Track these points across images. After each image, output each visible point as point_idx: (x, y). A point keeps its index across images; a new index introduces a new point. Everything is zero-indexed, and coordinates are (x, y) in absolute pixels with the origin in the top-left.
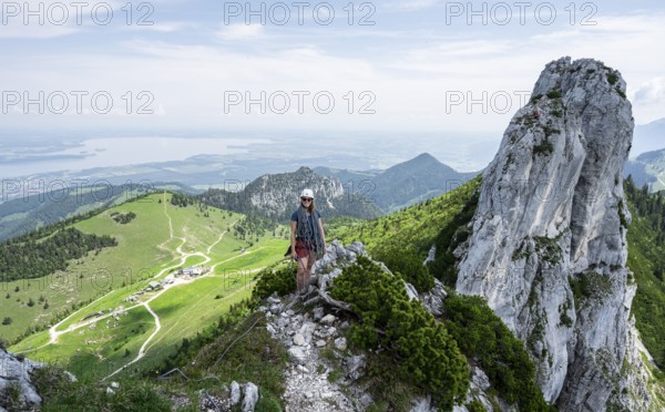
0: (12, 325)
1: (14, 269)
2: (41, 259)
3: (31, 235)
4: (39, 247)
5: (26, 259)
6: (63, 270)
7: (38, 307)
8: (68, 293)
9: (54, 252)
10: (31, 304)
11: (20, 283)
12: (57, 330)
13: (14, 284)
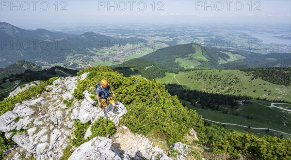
0: (255, 93)
1: (268, 77)
2: (280, 78)
3: (283, 68)
4: (283, 74)
5: (275, 76)
6: (286, 86)
7: (267, 93)
8: (281, 94)
9: (288, 78)
10: (265, 91)
11: (267, 83)
12: (274, 105)
13: (265, 82)
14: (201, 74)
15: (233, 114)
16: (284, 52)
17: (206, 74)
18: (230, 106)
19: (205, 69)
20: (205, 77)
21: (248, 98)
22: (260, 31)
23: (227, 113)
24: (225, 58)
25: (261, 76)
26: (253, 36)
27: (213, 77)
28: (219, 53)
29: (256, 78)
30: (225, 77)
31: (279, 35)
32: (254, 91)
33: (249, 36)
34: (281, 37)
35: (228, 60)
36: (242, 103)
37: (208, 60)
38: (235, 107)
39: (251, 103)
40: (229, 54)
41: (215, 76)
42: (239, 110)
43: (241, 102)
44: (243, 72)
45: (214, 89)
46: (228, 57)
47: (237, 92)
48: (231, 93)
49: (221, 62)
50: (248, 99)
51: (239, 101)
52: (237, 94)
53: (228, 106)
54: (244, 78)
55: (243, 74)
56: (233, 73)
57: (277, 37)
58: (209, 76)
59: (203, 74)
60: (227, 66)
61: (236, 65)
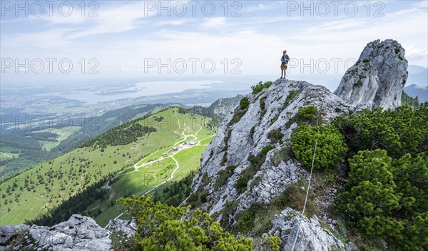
0: (118, 164)
1: (116, 141)
2: (126, 137)
3: (121, 126)
4: (125, 132)
5: (120, 137)
6: (135, 141)
7: (127, 157)
8: (138, 151)
9: (131, 134)
10: (124, 156)
11: (119, 147)
12: (137, 165)
13: (117, 147)
14: (15, 186)
15: (109, 206)
16: (116, 108)
17: (26, 181)
18: (99, 200)
19: (18, 174)
20: (30, 186)
21: (111, 175)
22: (75, 90)
23: (100, 212)
24: (51, 138)
25: (108, 143)
26: (71, 98)
27: (46, 178)
28: (32, 135)
29: (105, 147)
30: (66, 168)
31: (99, 92)
32: (115, 163)
33: (65, 99)
34: (102, 94)
35: (58, 139)
36: (109, 185)
37: (17, 156)
38: (104, 196)
39: (118, 179)
40: (54, 131)
41: (49, 174)
42: (111, 196)
43: (107, 187)
44: (85, 148)
45: (62, 193)
46: (55, 136)
47: (97, 176)
48: (92, 181)
49: (48, 146)
50: (113, 177)
51: (104, 187)
52: (100, 178)
53: (96, 202)
54: (93, 154)
55: (87, 150)
56: (73, 156)
57: (98, 94)
58: (36, 180)
59: (22, 184)
60: (64, 148)
61: (75, 142)
